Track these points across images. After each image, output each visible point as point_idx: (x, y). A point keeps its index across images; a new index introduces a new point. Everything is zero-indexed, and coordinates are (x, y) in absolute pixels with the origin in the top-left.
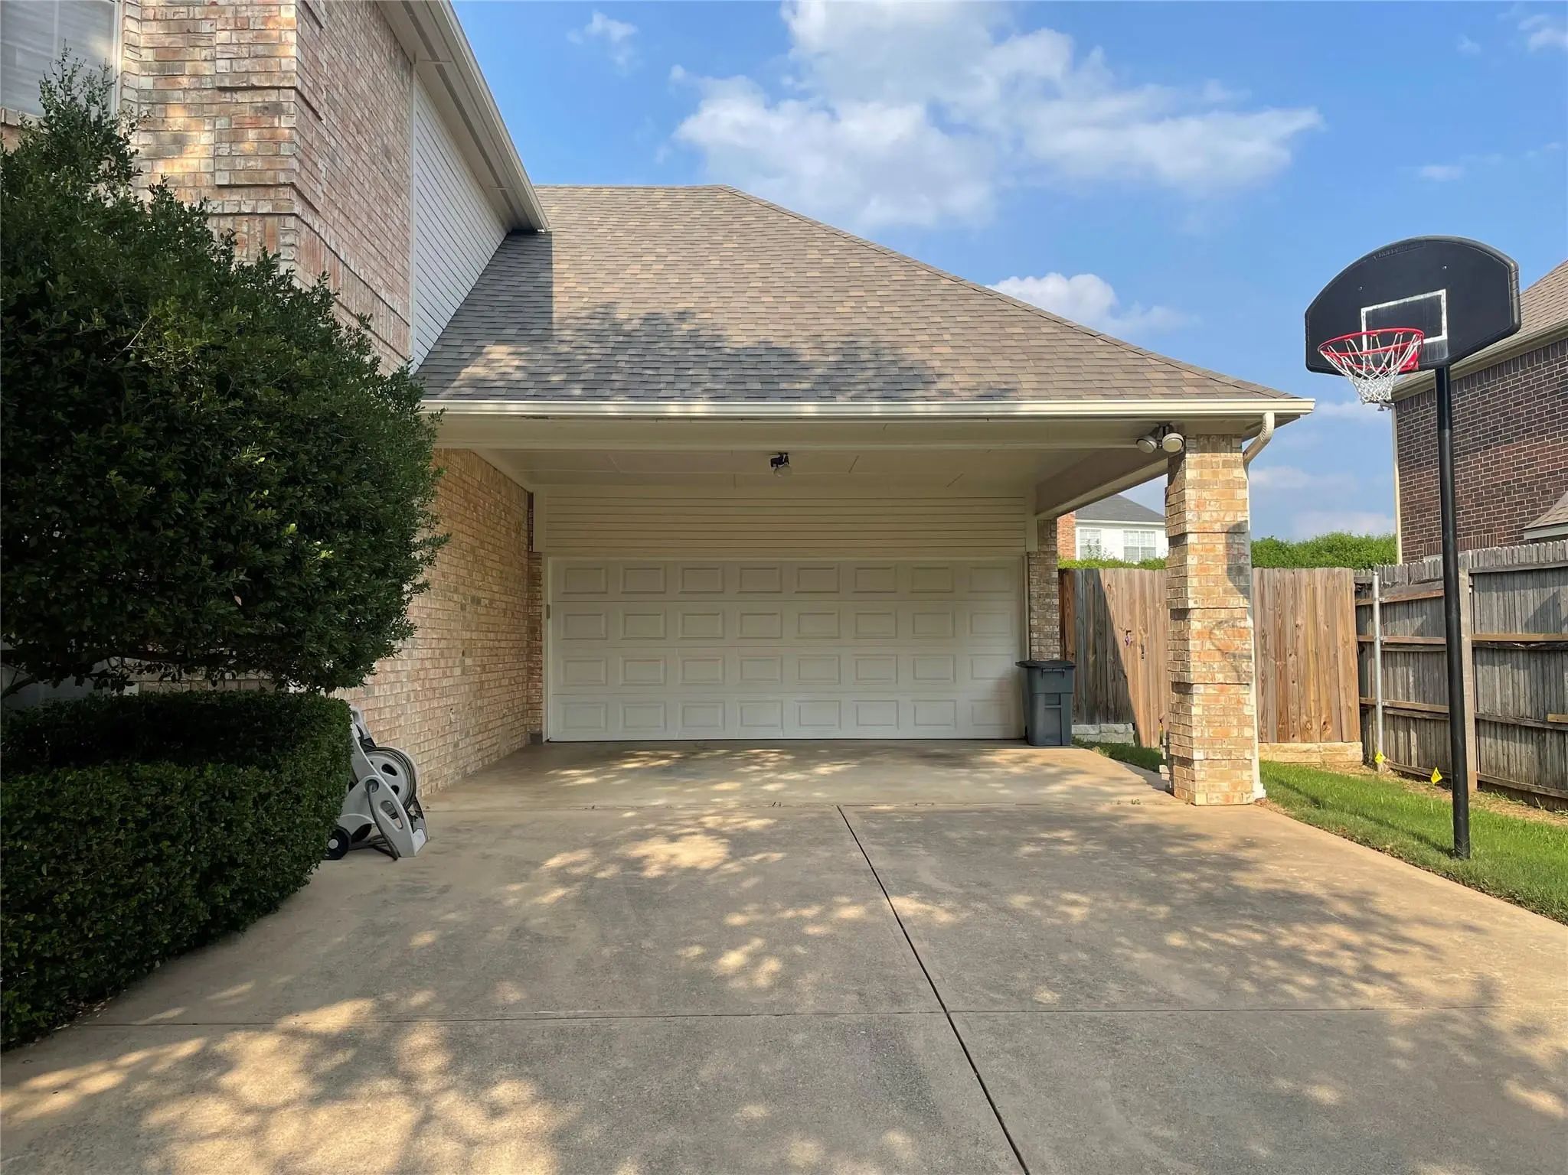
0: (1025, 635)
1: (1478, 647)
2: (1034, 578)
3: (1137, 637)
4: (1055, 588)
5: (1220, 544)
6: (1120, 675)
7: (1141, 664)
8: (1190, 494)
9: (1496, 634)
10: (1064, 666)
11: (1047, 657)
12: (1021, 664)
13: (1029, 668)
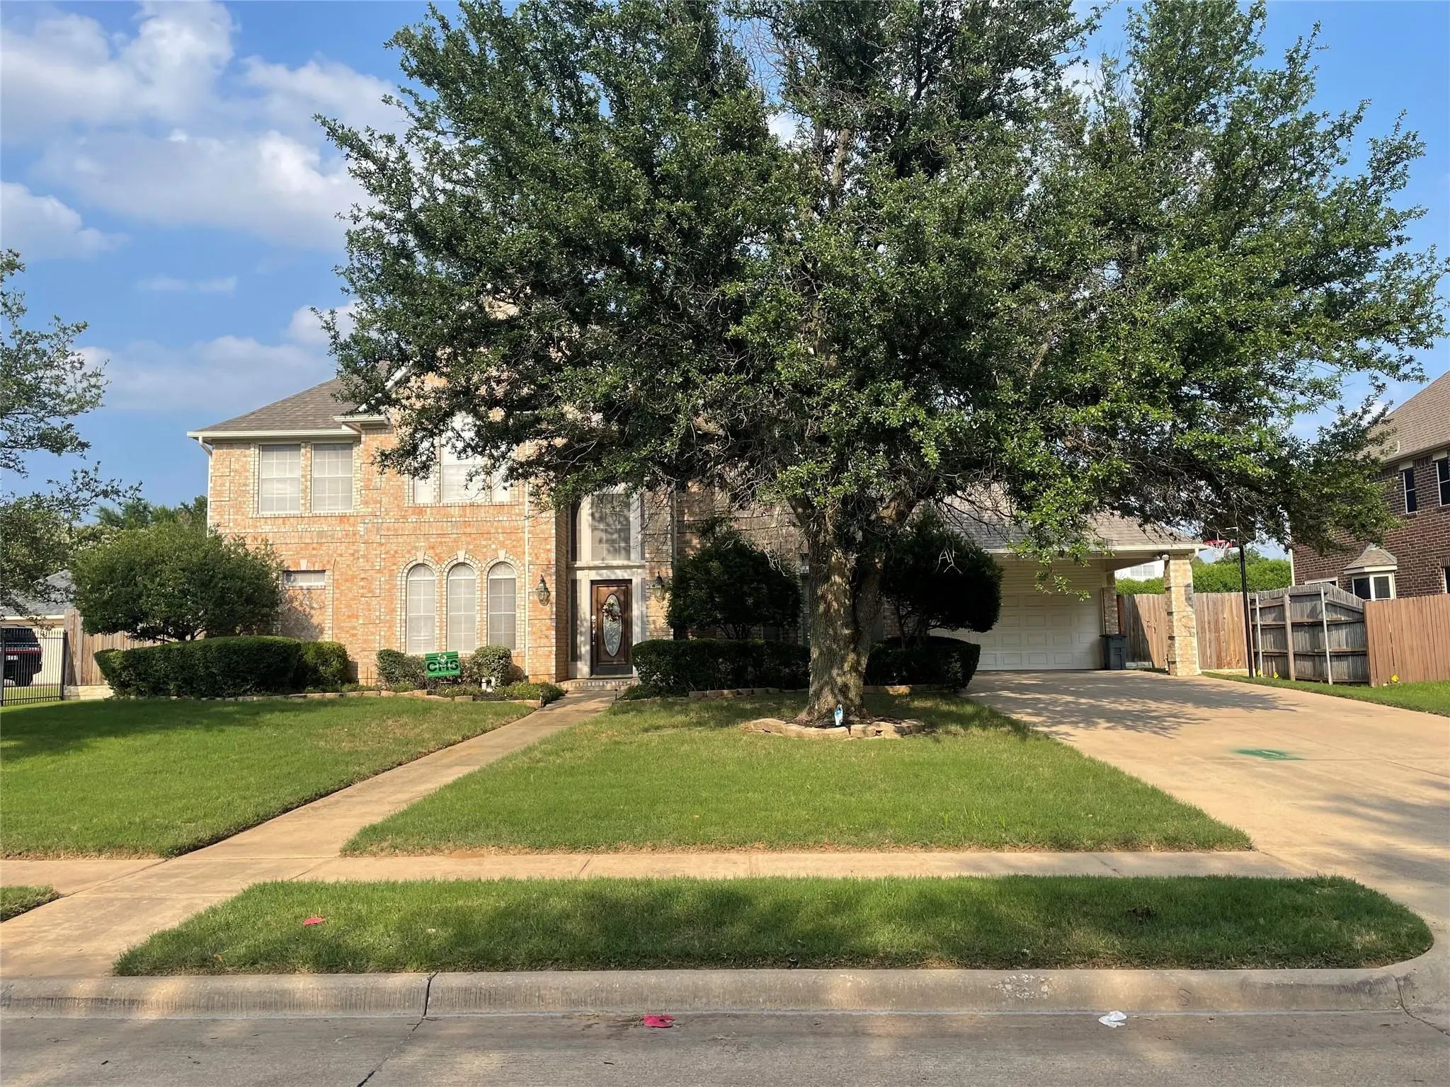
0: (1102, 623)
1: (1293, 625)
2: (1106, 599)
3: (1153, 624)
4: (1115, 603)
5: (1183, 589)
6: (1145, 640)
7: (1154, 636)
8: (1172, 574)
9: (1299, 620)
10: (1121, 636)
11: (1113, 633)
12: (1102, 636)
13: (1106, 639)
